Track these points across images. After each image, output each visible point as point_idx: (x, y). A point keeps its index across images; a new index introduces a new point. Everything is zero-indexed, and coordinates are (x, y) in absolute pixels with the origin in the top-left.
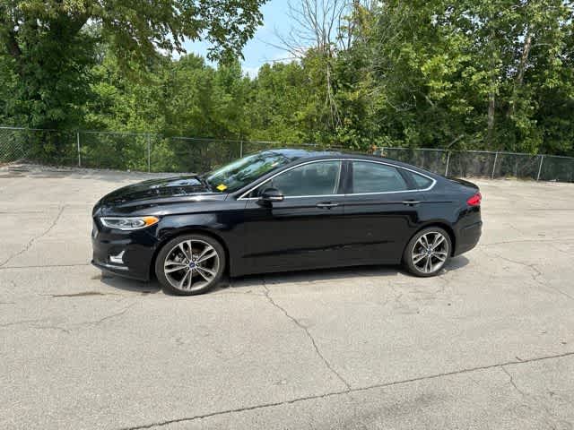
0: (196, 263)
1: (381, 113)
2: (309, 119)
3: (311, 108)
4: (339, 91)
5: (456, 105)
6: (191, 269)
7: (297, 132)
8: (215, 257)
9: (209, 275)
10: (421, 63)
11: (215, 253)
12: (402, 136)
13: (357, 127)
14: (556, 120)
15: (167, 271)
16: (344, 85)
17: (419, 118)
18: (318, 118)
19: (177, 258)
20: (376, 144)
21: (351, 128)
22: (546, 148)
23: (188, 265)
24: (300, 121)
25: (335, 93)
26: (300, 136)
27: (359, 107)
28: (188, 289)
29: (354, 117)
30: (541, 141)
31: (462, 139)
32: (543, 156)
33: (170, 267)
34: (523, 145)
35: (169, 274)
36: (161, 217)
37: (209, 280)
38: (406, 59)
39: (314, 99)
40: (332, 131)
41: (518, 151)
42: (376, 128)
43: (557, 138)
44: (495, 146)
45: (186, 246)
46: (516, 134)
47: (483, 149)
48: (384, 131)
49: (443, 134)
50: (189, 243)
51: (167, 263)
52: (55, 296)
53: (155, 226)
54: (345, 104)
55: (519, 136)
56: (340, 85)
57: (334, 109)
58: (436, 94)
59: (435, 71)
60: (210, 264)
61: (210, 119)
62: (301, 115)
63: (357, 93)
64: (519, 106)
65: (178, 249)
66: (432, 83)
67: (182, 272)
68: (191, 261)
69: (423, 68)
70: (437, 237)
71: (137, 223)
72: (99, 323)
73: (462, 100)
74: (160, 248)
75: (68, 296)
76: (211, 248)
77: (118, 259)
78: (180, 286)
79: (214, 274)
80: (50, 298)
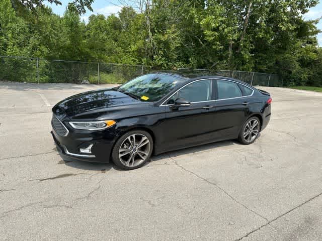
0: (137, 148)
1: (177, 49)
2: (139, 50)
3: (140, 44)
4: (156, 34)
5: (215, 45)
6: (134, 152)
7: (132, 59)
8: (148, 143)
9: (144, 155)
10: (200, 20)
11: (148, 141)
12: (188, 62)
13: (166, 56)
14: (261, 54)
15: (120, 155)
16: (158, 31)
17: (197, 52)
18: (144, 50)
19: (125, 146)
20: (175, 66)
21: (162, 57)
22: (255, 69)
23: (132, 151)
24: (133, 52)
25: (153, 35)
26: (134, 61)
27: (166, 44)
28: (132, 165)
29: (164, 50)
30: (253, 65)
31: (218, 64)
32: (254, 73)
33: (121, 153)
34: (245, 67)
35: (122, 157)
36: (118, 120)
37: (144, 158)
38: (192, 18)
39: (140, 38)
40: (152, 58)
41: (243, 70)
42: (175, 57)
44: (232, 68)
45: (132, 138)
46: (242, 61)
47: (227, 69)
48: (179, 59)
49: (208, 61)
50: (134, 136)
51: (121, 150)
52: (41, 180)
53: (115, 126)
54: (159, 42)
55: (243, 62)
56: (156, 31)
57: (154, 46)
58: (208, 38)
59: (208, 25)
60: (143, 148)
61: (78, 49)
62: (134, 48)
63: (166, 36)
64: (245, 46)
65: (127, 141)
66: (206, 32)
67: (129, 155)
68: (134, 148)
69: (201, 23)
70: (255, 122)
71: (100, 125)
72: (88, 197)
73: (218, 43)
74: (116, 141)
75: (50, 179)
76: (146, 138)
77: (88, 150)
78: (127, 164)
79: (147, 154)
80: (39, 182)
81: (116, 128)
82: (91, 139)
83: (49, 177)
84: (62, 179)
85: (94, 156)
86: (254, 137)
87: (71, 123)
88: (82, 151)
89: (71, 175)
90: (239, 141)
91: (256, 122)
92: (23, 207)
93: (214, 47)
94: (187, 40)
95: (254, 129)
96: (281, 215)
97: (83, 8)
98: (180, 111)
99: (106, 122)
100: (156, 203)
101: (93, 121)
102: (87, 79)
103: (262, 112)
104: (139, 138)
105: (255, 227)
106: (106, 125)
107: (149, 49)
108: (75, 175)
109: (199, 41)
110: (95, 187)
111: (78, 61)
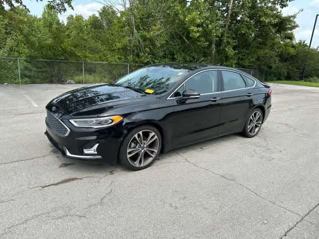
0: (145, 146)
1: (162, 46)
2: (124, 48)
4: (141, 31)
5: (199, 41)
6: (143, 151)
7: (117, 56)
8: (156, 139)
9: (152, 152)
10: (185, 16)
11: (156, 137)
12: (174, 59)
13: (152, 53)
14: (243, 50)
15: (129, 156)
16: (143, 28)
18: (130, 47)
19: (133, 145)
21: (149, 54)
22: (238, 64)
23: (141, 149)
24: (119, 49)
25: (138, 32)
26: (120, 59)
27: (152, 41)
28: (142, 165)
29: (150, 48)
30: (236, 61)
33: (130, 153)
34: (228, 63)
35: (130, 158)
36: (125, 116)
37: (154, 156)
38: (177, 14)
40: (138, 55)
42: (161, 54)
43: (242, 59)
45: (139, 135)
48: (164, 56)
49: (194, 58)
50: (141, 133)
51: (128, 151)
52: (43, 187)
53: (122, 122)
54: (145, 39)
55: (227, 58)
56: (141, 28)
57: (140, 43)
58: (194, 34)
59: (192, 21)
60: (151, 145)
62: (119, 45)
63: (152, 33)
64: (229, 43)
65: (135, 139)
66: (192, 28)
67: (137, 155)
68: (142, 146)
69: (187, 20)
70: (257, 114)
71: (106, 121)
72: (101, 203)
73: (202, 39)
74: (124, 139)
75: (54, 185)
76: (153, 134)
77: (93, 150)
78: (137, 164)
79: (156, 151)
80: (41, 190)
81: (124, 124)
82: (95, 137)
83: (52, 182)
84: (67, 184)
85: (100, 157)
86: (257, 129)
87: (72, 121)
88: (86, 151)
89: (76, 179)
90: (244, 134)
91: (259, 113)
92: (27, 220)
93: (199, 43)
94: (172, 37)
95: (257, 121)
96: (311, 209)
97: (63, 6)
98: (188, 104)
99: (111, 118)
100: (178, 205)
101: (98, 117)
102: (71, 79)
103: (265, 104)
104: (146, 135)
105: (291, 224)
106: (113, 121)
107: (135, 46)
108: (81, 179)
109: (183, 39)
110: (107, 192)
111: (62, 60)
